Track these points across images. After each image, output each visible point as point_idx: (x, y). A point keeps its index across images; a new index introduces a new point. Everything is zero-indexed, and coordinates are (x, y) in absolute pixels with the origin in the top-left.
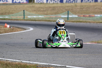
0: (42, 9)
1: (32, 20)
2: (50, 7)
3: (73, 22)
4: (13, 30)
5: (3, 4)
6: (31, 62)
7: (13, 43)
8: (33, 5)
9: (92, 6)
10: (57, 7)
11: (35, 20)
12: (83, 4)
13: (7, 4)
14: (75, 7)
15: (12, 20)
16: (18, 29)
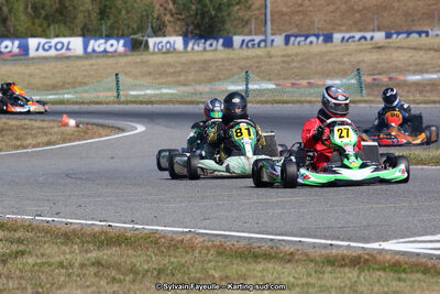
0: (171, 70)
1: (142, 103)
2: (195, 62)
3: (262, 102)
4: (85, 132)
5: (57, 58)
6: (136, 226)
7: (87, 173)
8: (145, 57)
9: (317, 54)
10: (216, 61)
11: (151, 103)
12: (292, 49)
13: (68, 58)
14: (268, 60)
15: (83, 103)
16: (101, 131)
